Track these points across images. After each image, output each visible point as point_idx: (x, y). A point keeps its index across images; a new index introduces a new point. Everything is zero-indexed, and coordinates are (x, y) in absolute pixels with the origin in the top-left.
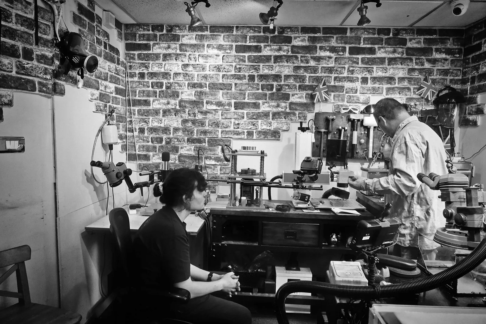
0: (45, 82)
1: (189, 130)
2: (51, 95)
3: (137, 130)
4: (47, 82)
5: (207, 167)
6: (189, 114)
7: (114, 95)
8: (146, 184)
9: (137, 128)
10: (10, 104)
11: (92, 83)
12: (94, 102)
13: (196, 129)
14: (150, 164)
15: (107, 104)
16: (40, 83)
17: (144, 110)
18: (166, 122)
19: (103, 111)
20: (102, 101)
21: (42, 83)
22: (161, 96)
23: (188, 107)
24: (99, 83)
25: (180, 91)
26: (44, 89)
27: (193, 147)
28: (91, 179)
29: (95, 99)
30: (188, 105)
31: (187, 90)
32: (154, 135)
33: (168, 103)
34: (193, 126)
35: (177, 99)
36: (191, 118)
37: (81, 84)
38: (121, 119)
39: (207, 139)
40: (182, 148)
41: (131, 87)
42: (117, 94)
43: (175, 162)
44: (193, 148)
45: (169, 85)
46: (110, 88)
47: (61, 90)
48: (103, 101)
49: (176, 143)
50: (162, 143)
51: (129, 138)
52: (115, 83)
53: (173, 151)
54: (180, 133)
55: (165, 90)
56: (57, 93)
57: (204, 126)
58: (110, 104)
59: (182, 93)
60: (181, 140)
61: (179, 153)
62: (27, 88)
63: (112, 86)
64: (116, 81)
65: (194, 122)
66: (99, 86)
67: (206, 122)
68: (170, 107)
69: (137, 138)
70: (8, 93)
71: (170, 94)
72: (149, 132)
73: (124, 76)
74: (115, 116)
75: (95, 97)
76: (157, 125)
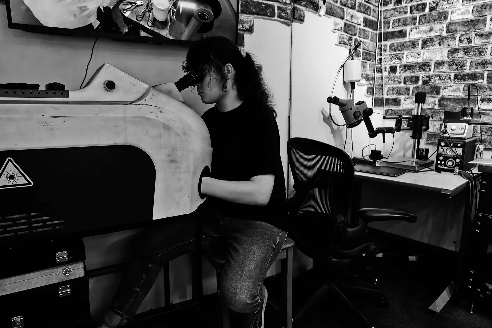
0: (284, 7)
1: (459, 62)
2: (289, 21)
3: (388, 70)
4: (287, 7)
5: (483, 114)
6: (460, 40)
7: (362, 27)
8: (390, 130)
9: (388, 67)
10: (250, 30)
11: (335, 10)
12: (337, 33)
13: (469, 61)
14: (399, 110)
15: (352, 36)
16: (279, 8)
17: (397, 43)
18: (425, 55)
19: (347, 45)
20: (346, 33)
21: (282, 8)
22: (422, 22)
23: (460, 31)
24: (344, 12)
25: (450, 11)
26: (283, 14)
27: (463, 85)
28: (329, 119)
29: (339, 30)
30: (460, 29)
31: (461, 7)
32: (408, 74)
33: (431, 30)
34: (465, 57)
35: (444, 22)
36: (465, 45)
37: (323, 11)
38: (368, 56)
39: (486, 74)
40: (445, 88)
41: (384, 18)
42: (365, 26)
43: (434, 107)
44: (462, 87)
45: (435, 5)
46: (357, 18)
47: (300, 16)
48: (348, 33)
49: (437, 82)
50: (418, 83)
51: (377, 79)
52: (364, 13)
53: (432, 92)
54: (444, 69)
55: (429, 12)
56: (296, 19)
57: (483, 54)
58: (357, 37)
59: (453, 12)
60: (444, 77)
61: (440, 96)
62: (267, 14)
63: (360, 17)
64: (366, 10)
65: (466, 51)
66: (344, 15)
67: (487, 48)
68: (432, 34)
69: (386, 79)
70: (250, 19)
71: (434, 18)
72: (402, 70)
73: (377, 4)
74: (361, 52)
75: (339, 27)
76: (414, 61)
